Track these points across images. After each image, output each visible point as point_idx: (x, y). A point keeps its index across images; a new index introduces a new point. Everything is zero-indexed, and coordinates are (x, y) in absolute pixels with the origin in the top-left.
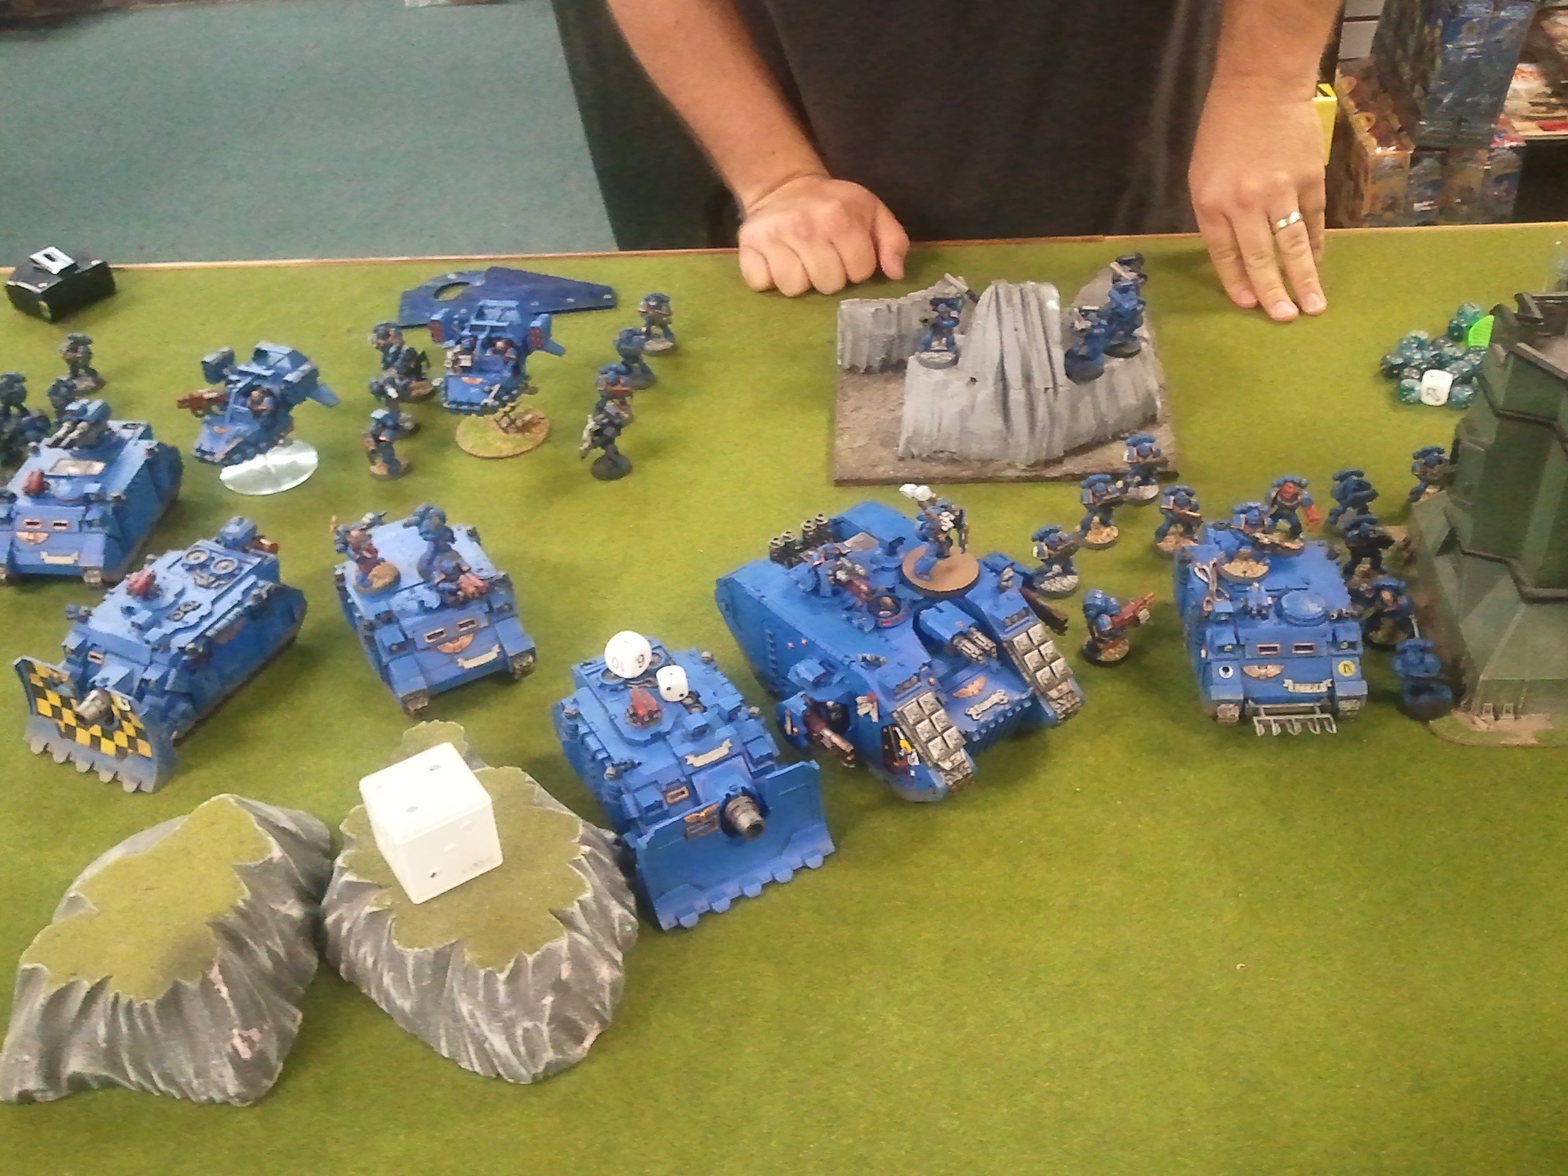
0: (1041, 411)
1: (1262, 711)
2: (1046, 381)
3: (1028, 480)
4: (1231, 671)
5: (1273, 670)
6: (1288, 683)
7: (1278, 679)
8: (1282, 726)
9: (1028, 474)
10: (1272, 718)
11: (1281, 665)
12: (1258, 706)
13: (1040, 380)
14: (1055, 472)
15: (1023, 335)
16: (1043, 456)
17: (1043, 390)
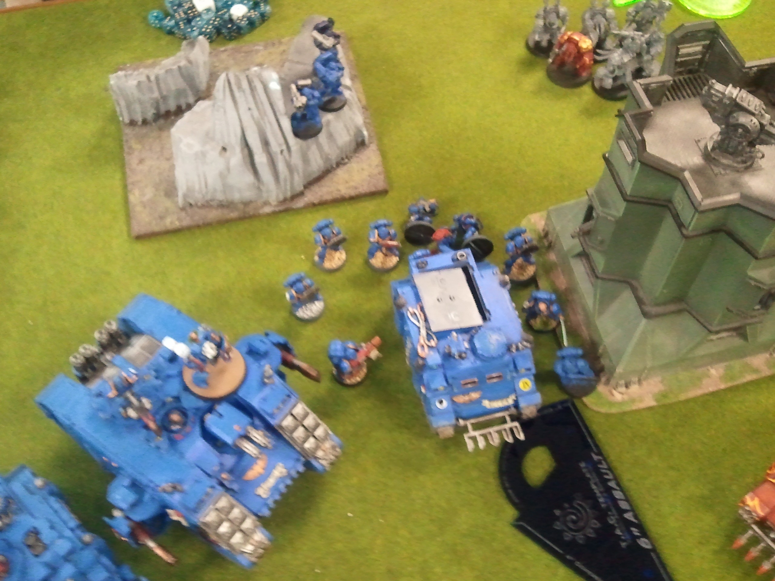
0: (281, 167)
1: (469, 427)
2: (280, 145)
4: (445, 402)
6: (486, 402)
7: (478, 401)
8: (485, 439)
9: (282, 208)
10: (478, 433)
12: (465, 423)
13: (276, 146)
14: (300, 203)
15: (256, 113)
16: (289, 194)
17: (279, 152)
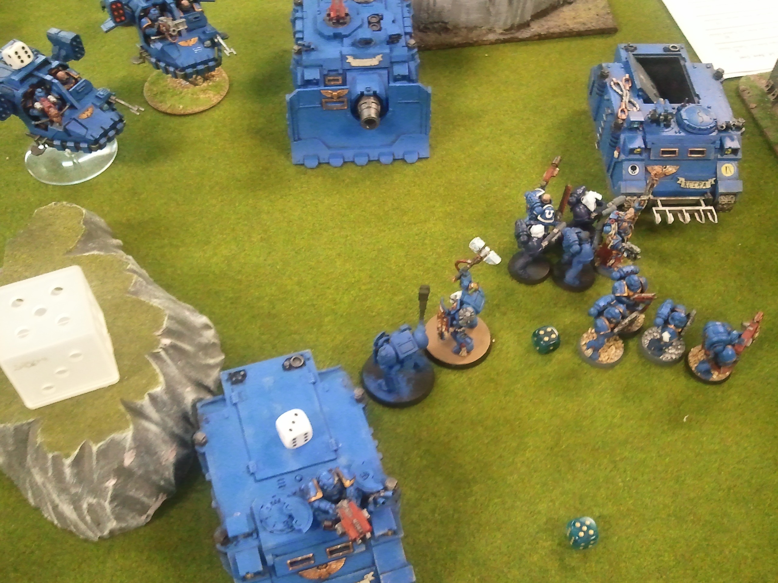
1: (659, 203)
3: (505, 41)
4: (637, 171)
5: (671, 169)
6: (682, 180)
7: (674, 177)
8: (675, 216)
9: (506, 37)
10: (667, 209)
11: (677, 165)
12: (655, 198)
14: (525, 34)
16: (517, 20)
